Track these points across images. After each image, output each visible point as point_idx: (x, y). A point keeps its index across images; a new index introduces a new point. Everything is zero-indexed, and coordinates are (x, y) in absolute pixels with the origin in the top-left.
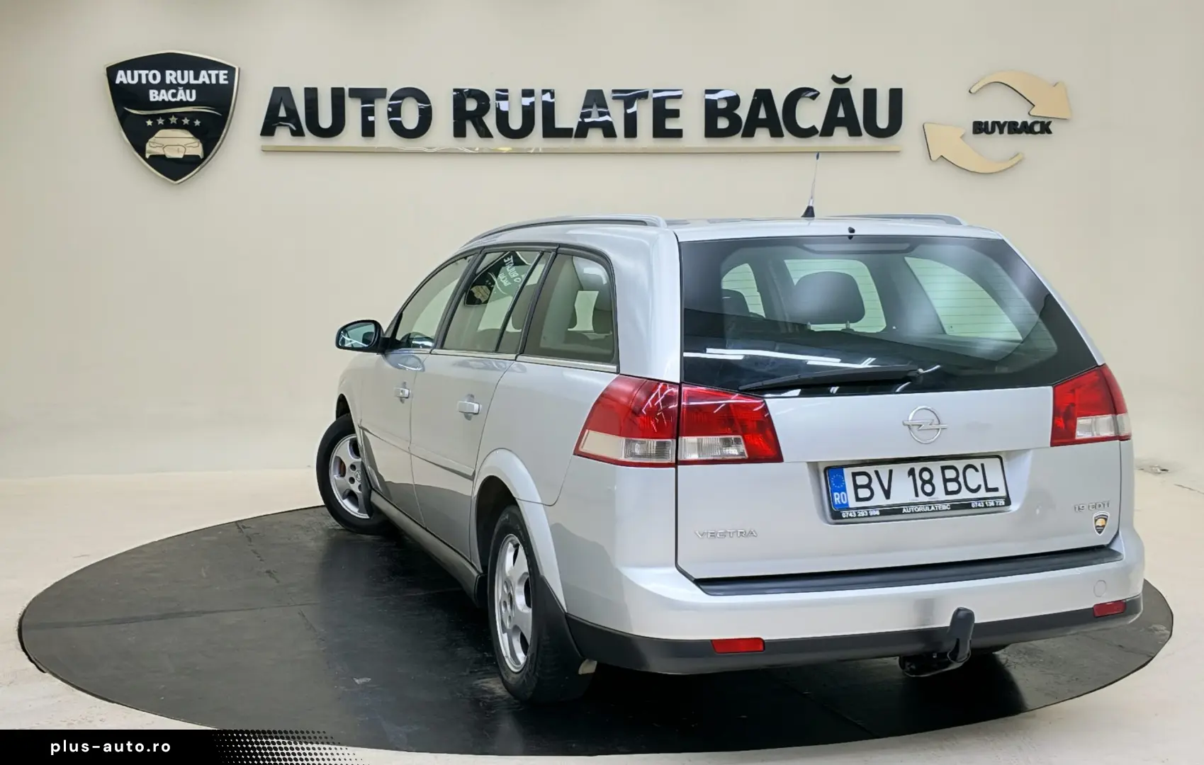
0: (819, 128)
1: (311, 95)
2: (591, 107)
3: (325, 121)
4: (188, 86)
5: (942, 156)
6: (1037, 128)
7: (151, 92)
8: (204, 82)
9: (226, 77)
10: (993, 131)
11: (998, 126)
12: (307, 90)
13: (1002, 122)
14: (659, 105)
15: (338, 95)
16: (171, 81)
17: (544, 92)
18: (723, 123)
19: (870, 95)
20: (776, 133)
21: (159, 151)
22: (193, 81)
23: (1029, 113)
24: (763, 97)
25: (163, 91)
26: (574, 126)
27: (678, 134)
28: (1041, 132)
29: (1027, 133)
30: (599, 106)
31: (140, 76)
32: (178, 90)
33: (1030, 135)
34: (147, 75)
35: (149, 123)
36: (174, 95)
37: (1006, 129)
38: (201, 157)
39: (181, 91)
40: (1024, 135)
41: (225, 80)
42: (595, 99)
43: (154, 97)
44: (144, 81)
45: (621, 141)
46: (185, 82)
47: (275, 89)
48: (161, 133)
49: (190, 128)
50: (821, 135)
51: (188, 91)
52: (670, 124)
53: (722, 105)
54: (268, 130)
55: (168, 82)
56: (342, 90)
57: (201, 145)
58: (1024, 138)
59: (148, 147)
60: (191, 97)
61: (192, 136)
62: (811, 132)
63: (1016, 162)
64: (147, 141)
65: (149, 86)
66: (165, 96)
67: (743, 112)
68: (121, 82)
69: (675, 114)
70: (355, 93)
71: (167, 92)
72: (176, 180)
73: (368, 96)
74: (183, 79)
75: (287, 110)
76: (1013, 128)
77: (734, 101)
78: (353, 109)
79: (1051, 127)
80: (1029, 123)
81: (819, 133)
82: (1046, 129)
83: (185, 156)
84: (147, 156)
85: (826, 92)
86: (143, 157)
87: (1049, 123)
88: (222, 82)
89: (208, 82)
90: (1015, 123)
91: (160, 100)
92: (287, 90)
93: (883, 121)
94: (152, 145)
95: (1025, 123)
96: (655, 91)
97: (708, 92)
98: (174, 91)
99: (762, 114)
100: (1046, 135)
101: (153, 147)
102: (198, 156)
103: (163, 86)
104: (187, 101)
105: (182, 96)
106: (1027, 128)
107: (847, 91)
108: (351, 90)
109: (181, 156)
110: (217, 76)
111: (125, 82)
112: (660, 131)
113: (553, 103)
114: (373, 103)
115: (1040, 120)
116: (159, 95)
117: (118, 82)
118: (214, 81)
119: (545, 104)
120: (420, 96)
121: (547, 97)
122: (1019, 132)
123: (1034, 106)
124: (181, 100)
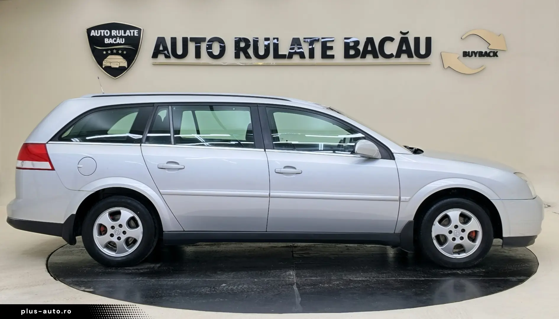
0: (395, 54)
1: (174, 41)
2: (294, 45)
3: (180, 52)
4: (121, 37)
5: (449, 67)
6: (492, 54)
7: (106, 39)
8: (128, 35)
9: (137, 33)
10: (472, 56)
11: (474, 54)
12: (172, 38)
13: (476, 52)
14: (324, 44)
15: (185, 41)
16: (114, 35)
17: (274, 39)
18: (352, 52)
19: (417, 40)
20: (376, 56)
21: (108, 65)
22: (123, 35)
23: (488, 48)
24: (370, 41)
25: (111, 39)
26: (287, 54)
27: (332, 57)
28: (494, 56)
29: (487, 56)
30: (298, 45)
31: (101, 32)
32: (117, 38)
33: (489, 57)
34: (104, 32)
35: (105, 53)
36: (115, 41)
37: (478, 55)
38: (126, 67)
39: (118, 39)
40: (486, 57)
41: (137, 34)
42: (296, 42)
43: (107, 42)
44: (102, 35)
45: (307, 60)
46: (120, 35)
47: (158, 38)
48: (109, 57)
49: (122, 55)
50: (396, 57)
51: (121, 39)
52: (329, 53)
53: (352, 44)
54: (155, 55)
55: (113, 35)
56: (187, 38)
57: (126, 62)
58: (486, 59)
59: (104, 63)
60: (122, 41)
61: (122, 58)
62: (391, 56)
63: (482, 70)
64: (103, 60)
65: (105, 37)
66: (111, 41)
67: (361, 47)
68: (93, 35)
69: (331, 48)
70: (192, 39)
71: (112, 39)
72: (115, 77)
73: (198, 41)
74: (119, 34)
75: (163, 47)
76: (481, 54)
77: (357, 43)
78: (192, 47)
79: (498, 54)
80: (488, 52)
81: (395, 57)
82: (495, 54)
83: (119, 67)
84: (103, 67)
85: (398, 38)
86: (102, 67)
87: (497, 52)
88: (136, 35)
89: (130, 35)
90: (482, 52)
91: (109, 43)
92: (164, 38)
93: (423, 51)
94: (105, 62)
95: (486, 52)
96: (323, 38)
97: (346, 38)
98: (115, 39)
99: (369, 48)
100: (496, 57)
101: (106, 63)
102: (125, 67)
103: (110, 37)
104: (121, 43)
105: (119, 41)
106: (487, 54)
107: (407, 38)
108: (191, 38)
109: (118, 67)
110: (134, 32)
111: (95, 35)
112: (324, 56)
113: (278, 44)
114: (200, 44)
115: (493, 51)
116: (109, 41)
117: (91, 35)
118: (132, 35)
119: (274, 44)
120: (220, 41)
121: (275, 41)
122: (484, 56)
123: (490, 44)
124: (118, 43)
